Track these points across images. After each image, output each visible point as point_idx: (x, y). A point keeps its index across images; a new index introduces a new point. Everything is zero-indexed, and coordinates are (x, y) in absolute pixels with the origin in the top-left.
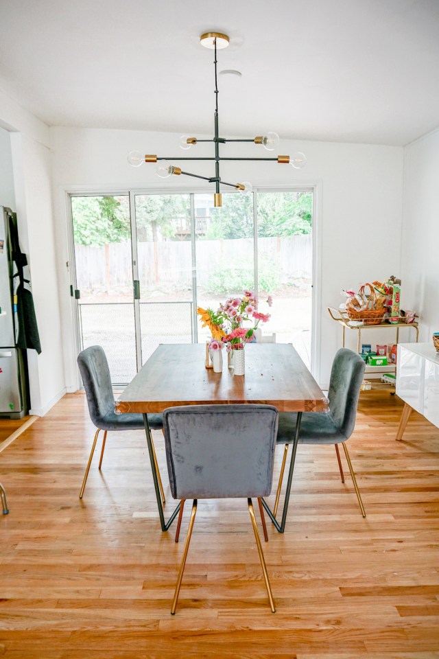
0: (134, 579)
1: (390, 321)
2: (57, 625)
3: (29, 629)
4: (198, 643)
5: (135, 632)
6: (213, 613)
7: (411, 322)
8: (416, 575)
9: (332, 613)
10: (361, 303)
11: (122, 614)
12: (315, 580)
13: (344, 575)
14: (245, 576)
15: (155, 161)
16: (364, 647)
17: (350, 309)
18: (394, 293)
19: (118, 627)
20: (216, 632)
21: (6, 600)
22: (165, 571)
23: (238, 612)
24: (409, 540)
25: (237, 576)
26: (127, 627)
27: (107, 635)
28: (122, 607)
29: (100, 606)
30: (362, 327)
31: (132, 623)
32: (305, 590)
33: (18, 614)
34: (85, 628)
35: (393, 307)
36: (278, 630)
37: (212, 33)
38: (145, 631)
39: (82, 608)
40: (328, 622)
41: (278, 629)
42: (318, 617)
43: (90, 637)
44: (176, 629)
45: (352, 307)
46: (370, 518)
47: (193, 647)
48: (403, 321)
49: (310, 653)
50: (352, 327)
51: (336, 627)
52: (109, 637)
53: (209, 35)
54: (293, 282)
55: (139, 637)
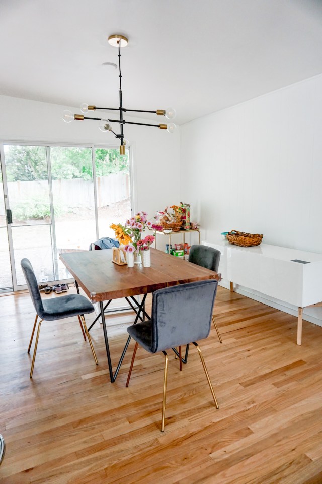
0: (119, 419)
1: (185, 229)
2: (89, 470)
3: (70, 481)
4: (191, 442)
5: (148, 451)
6: (185, 422)
7: (196, 229)
8: (269, 365)
9: (247, 398)
10: (169, 219)
11: (130, 444)
12: (224, 384)
13: (237, 376)
14: (185, 394)
15: (82, 120)
16: (274, 410)
17: (163, 223)
18: (187, 212)
19: (134, 453)
20: (196, 432)
21: (32, 469)
22: (134, 407)
23: (198, 416)
24: (252, 349)
25: (181, 396)
26: (139, 451)
27: (130, 462)
28: (126, 440)
29: (110, 445)
30: (171, 233)
31: (141, 447)
32: (224, 391)
33: (51, 475)
34: (111, 464)
35: (186, 220)
36: (227, 418)
37: (118, 35)
38: (154, 449)
39: (98, 451)
40: (249, 403)
41: (227, 416)
42: (242, 402)
43: (121, 468)
44: (172, 440)
45: (164, 221)
46: (224, 342)
47: (191, 446)
48: (191, 229)
49: (253, 423)
50: (165, 234)
51: (254, 404)
52: (133, 462)
53: (116, 36)
54: (72, 210)
55: (153, 454)
